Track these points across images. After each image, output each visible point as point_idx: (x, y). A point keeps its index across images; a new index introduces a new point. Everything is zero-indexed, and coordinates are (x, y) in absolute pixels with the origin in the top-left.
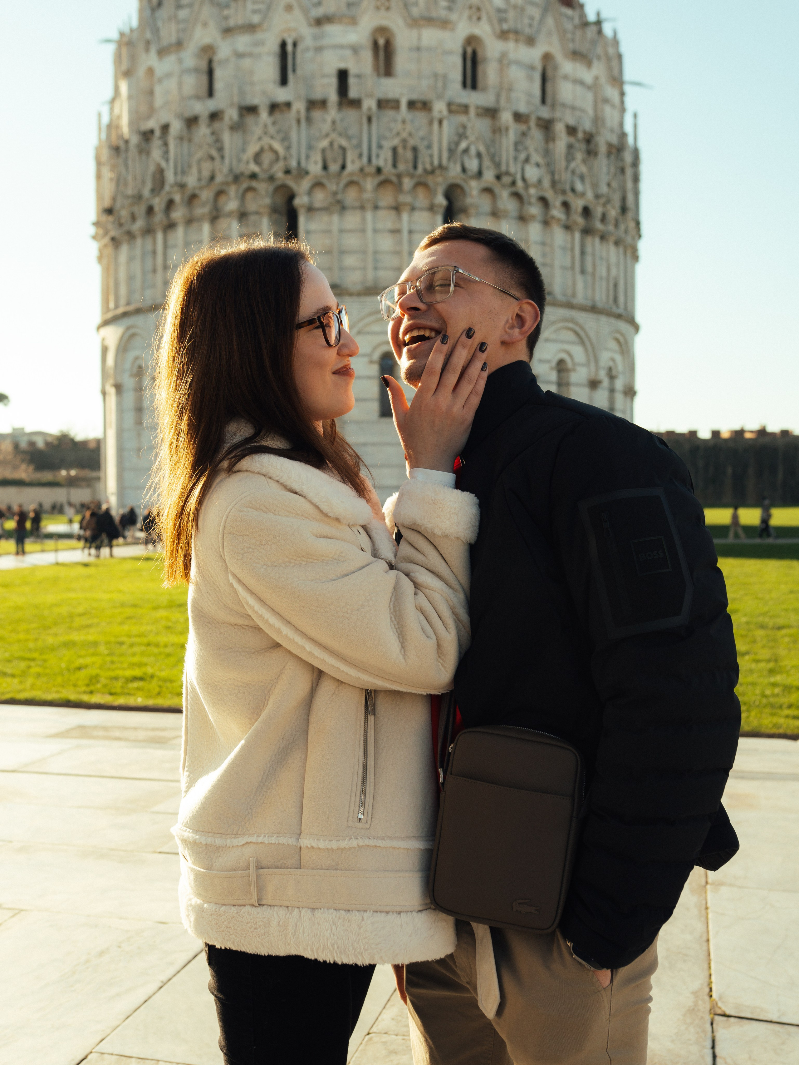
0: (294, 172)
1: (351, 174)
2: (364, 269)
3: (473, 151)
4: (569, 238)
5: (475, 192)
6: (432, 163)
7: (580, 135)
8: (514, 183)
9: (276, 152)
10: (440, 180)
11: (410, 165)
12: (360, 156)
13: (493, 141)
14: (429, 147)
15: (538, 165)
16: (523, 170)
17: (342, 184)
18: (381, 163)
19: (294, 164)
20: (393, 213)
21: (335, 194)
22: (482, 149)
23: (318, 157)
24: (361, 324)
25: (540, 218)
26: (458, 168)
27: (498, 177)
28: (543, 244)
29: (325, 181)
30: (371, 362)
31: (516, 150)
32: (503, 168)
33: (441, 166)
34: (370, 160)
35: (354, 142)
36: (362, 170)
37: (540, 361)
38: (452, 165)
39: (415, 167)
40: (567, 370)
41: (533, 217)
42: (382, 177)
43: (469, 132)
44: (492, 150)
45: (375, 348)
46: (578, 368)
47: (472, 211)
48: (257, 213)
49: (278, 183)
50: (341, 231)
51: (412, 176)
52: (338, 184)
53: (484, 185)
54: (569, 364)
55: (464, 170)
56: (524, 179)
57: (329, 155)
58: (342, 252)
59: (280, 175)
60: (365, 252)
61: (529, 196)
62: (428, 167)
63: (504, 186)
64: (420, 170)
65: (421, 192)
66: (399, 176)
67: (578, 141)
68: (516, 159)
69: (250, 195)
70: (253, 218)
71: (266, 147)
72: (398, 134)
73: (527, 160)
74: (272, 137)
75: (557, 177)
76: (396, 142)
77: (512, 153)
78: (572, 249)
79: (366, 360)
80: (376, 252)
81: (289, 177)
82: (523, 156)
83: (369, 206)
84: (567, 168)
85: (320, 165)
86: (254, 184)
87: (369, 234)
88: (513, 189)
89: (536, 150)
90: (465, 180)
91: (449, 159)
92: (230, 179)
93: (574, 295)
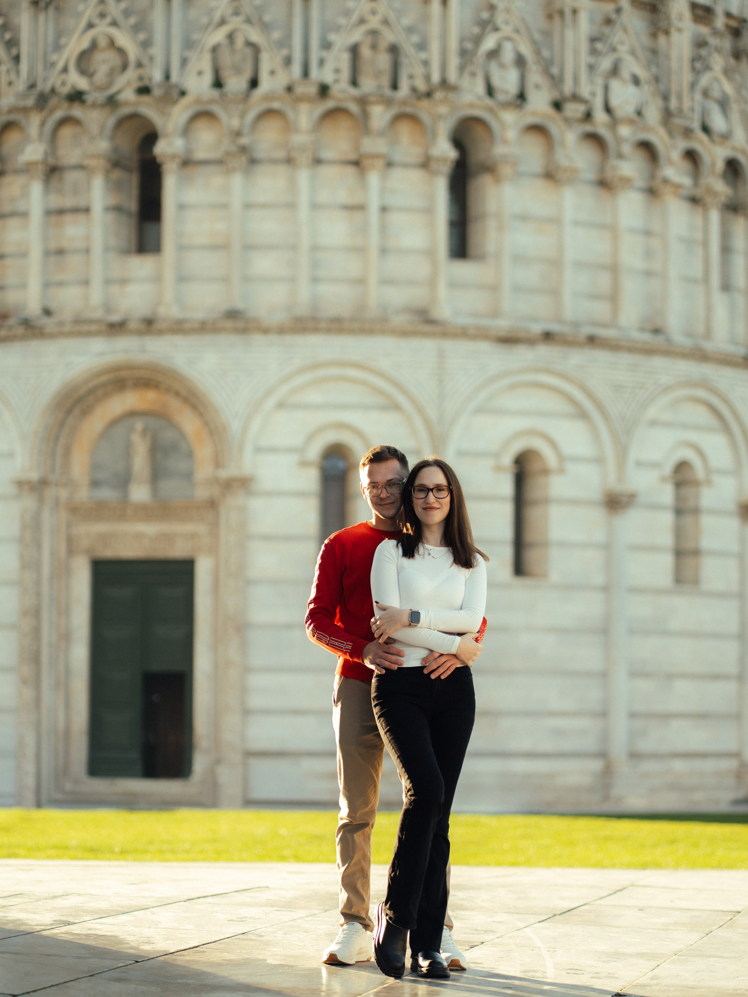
0: (157, 92)
1: (268, 97)
2: (293, 280)
3: (508, 55)
4: (699, 221)
5: (511, 134)
6: (427, 78)
7: (720, 22)
8: (588, 116)
9: (121, 51)
10: (443, 109)
11: (386, 81)
12: (288, 61)
13: (547, 34)
14: (422, 46)
15: (636, 81)
16: (606, 89)
17: (251, 116)
18: (328, 77)
19: (157, 76)
20: (351, 170)
21: (238, 134)
22: (526, 50)
23: (206, 65)
24: (284, 390)
25: (640, 183)
26: (480, 88)
27: (557, 105)
28: (648, 233)
29: (216, 109)
30: (304, 464)
31: (593, 52)
32: (568, 88)
33: (444, 83)
34: (306, 73)
35: (276, 35)
36: (289, 89)
37: (640, 464)
38: (465, 82)
39: (395, 86)
40: (696, 483)
41: (627, 182)
42: (330, 104)
43: (500, 19)
44: (546, 53)
45: (310, 438)
46: (717, 479)
47: (506, 170)
48: (80, 167)
49: (125, 111)
50: (248, 206)
51: (388, 102)
52: (242, 116)
53: (531, 120)
54: (699, 471)
55: (490, 91)
56: (608, 109)
57: (226, 59)
58: (249, 247)
59: (129, 95)
60: (294, 248)
61: (619, 140)
62: (421, 86)
63: (567, 121)
64: (404, 91)
65: (405, 129)
66: (363, 102)
67: (715, 33)
68: (591, 68)
69: (66, 132)
70: (71, 177)
71: (103, 42)
72: (362, 21)
73: (615, 71)
74: (114, 24)
75: (673, 104)
76: (357, 36)
77: (585, 58)
78: (705, 244)
79: (293, 459)
80: (315, 248)
81: (145, 99)
82: (606, 64)
83: (303, 159)
84: (693, 86)
85: (208, 78)
86: (77, 111)
87: (304, 213)
88: (588, 128)
89: (633, 53)
90: (491, 110)
91: (462, 69)
92: (30, 102)
93: (708, 334)
